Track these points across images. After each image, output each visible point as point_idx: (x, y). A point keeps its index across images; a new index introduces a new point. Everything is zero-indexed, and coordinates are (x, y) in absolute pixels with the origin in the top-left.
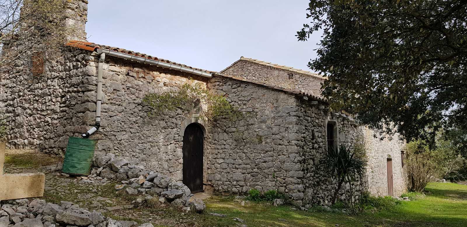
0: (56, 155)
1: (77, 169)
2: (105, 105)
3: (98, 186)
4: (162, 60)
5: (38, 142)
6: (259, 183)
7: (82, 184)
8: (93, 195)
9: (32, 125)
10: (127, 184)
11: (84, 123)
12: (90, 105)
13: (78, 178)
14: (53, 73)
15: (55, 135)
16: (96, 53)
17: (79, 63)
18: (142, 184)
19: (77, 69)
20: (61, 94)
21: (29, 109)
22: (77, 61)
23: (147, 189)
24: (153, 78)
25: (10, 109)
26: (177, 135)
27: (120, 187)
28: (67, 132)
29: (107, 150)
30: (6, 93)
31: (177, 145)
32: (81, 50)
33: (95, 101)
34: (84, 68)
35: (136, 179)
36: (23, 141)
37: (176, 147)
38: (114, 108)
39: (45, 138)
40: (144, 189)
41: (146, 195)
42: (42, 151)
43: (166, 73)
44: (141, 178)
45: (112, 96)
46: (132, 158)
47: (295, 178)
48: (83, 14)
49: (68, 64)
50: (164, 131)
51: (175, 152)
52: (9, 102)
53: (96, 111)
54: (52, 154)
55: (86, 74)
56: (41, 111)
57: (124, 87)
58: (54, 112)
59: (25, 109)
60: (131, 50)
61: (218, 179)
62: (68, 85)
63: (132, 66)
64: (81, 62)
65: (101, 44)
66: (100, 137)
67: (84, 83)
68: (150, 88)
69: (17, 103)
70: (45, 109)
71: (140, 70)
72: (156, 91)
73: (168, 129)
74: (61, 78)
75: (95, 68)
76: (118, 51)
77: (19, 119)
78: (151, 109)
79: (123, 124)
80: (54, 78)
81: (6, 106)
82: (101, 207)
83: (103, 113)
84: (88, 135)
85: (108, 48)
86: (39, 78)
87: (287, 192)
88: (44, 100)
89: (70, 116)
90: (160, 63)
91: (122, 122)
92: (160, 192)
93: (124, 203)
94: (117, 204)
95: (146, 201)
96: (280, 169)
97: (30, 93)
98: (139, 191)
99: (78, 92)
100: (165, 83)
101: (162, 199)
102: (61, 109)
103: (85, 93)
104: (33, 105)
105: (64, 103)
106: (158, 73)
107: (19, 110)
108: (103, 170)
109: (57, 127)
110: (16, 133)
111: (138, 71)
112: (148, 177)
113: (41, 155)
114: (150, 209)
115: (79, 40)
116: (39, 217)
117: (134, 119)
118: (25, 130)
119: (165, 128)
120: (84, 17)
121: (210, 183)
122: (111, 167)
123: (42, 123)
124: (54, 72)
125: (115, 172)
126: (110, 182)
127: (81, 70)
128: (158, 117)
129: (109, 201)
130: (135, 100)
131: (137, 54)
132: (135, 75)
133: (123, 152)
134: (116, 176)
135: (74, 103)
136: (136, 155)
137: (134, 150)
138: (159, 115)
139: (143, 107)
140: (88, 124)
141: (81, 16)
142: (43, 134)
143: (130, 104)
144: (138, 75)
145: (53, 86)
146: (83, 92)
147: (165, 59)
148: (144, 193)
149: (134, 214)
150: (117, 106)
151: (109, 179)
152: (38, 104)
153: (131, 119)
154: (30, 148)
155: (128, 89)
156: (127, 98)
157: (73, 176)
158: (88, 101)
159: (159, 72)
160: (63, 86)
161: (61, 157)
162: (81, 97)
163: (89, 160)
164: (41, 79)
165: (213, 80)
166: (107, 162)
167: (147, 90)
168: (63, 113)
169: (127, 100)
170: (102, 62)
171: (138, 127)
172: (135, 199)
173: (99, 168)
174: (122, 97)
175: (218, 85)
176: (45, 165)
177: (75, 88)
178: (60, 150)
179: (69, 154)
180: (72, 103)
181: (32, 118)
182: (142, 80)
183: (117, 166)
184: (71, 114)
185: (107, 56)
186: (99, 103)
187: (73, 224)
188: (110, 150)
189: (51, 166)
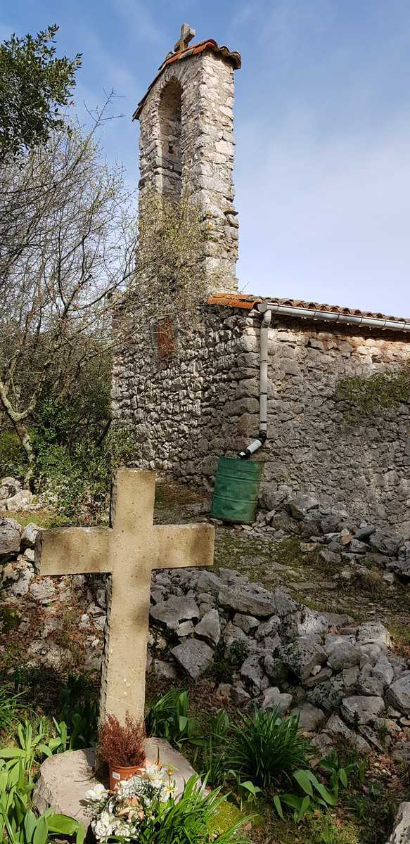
0: (199, 486)
1: (234, 511)
2: (273, 401)
3: (270, 543)
4: (369, 315)
5: (170, 465)
7: (244, 538)
8: (264, 559)
9: (160, 438)
10: (321, 542)
11: (241, 433)
12: (249, 402)
13: (236, 527)
14: (189, 351)
15: (196, 453)
16: (257, 312)
17: (230, 332)
18: (348, 545)
19: (226, 342)
20: (202, 386)
21: (155, 412)
22: (226, 327)
23: (357, 555)
24: (353, 349)
25: (128, 411)
26: (400, 454)
27: (310, 547)
28: (214, 448)
29: (280, 480)
30: (120, 386)
31: (402, 472)
32: (233, 309)
33: (257, 394)
34: (238, 340)
35: (335, 534)
36: (147, 463)
37: (399, 477)
38: (287, 405)
39: (181, 459)
40: (353, 554)
41: (356, 565)
42: (176, 480)
43: (375, 338)
44: (345, 533)
45: (284, 385)
46: (322, 495)
48: (231, 247)
49: (211, 334)
50: (375, 447)
51: (397, 485)
52: (124, 401)
53: (258, 413)
54: (191, 484)
55: (241, 350)
56: (172, 414)
57: (303, 367)
58: (193, 415)
59: (148, 411)
60: (314, 302)
62: (213, 370)
63: (314, 330)
64: (232, 330)
65: (264, 296)
66: (267, 457)
67: (239, 365)
68: (349, 368)
69: (137, 402)
70: (178, 411)
71: (331, 335)
72: (359, 372)
73: (383, 442)
74: (201, 359)
75: (255, 337)
76: (291, 305)
77: (141, 428)
78: (351, 406)
79: (303, 433)
80: (190, 360)
81: (121, 408)
82: (280, 581)
83: (270, 416)
84: (248, 454)
85: (275, 301)
86: (167, 360)
88: (176, 397)
89: (217, 421)
90: (366, 320)
91: (302, 430)
92: (384, 563)
93: (319, 577)
94: (308, 579)
95: (359, 577)
97: (155, 386)
98: (343, 558)
99: (229, 380)
100: (375, 356)
101: (389, 577)
102: (204, 410)
103: (241, 382)
104: (160, 405)
105: (208, 399)
106: (362, 339)
107: (140, 414)
108: (276, 516)
109: (197, 441)
110: (137, 450)
111: (326, 337)
112: (358, 533)
113: (175, 486)
114: (367, 592)
115: (226, 292)
116: (191, 595)
117: (322, 425)
118: (151, 446)
119: (377, 441)
120: (233, 251)
122: (290, 511)
123: (175, 433)
124: (191, 349)
125: (298, 519)
126: (290, 538)
127: (233, 343)
128: (363, 420)
129: (293, 572)
130: (322, 390)
131: (323, 307)
132: (320, 345)
133: (306, 484)
134: (300, 528)
135: (224, 400)
136: (328, 490)
137: (324, 480)
138: (365, 416)
139: (337, 402)
140: (248, 434)
141: (228, 251)
142: (177, 452)
143: (315, 398)
144: (325, 345)
145: (188, 372)
146: (238, 380)
147: (372, 312)
148: (353, 562)
149: (340, 600)
150: (292, 403)
151: (288, 532)
152: (167, 403)
153: (316, 425)
154: (159, 474)
155: (310, 371)
156: (309, 387)
157: (228, 524)
158: (246, 396)
159: (363, 336)
160: (205, 372)
161: (206, 490)
162: (235, 389)
163: (253, 497)
164: (171, 362)
166: (282, 502)
167: (343, 371)
168: (206, 417)
169: (308, 392)
170: (266, 327)
171: (329, 438)
172: (338, 572)
173: (270, 511)
174: (301, 386)
176: (183, 504)
177: (224, 373)
178: (204, 479)
179: (221, 485)
180: (220, 400)
181: (159, 426)
182: (333, 353)
183: (301, 510)
184: (219, 417)
185: (274, 314)
186: (264, 397)
187: (246, 611)
188: (283, 481)
189: (194, 505)
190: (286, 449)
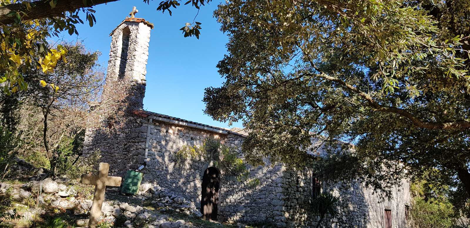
1: (130, 190)
2: (151, 151)
6: (255, 214)
7: (132, 199)
11: (137, 162)
12: (141, 151)
13: (130, 196)
15: (118, 169)
16: (148, 118)
17: (138, 124)
19: (136, 128)
20: (124, 143)
22: (136, 122)
24: (184, 134)
26: (198, 175)
28: (126, 167)
29: (149, 181)
30: (89, 140)
31: (198, 182)
32: (139, 116)
33: (145, 148)
34: (140, 128)
43: (193, 131)
44: (167, 198)
45: (155, 145)
47: (279, 211)
49: (130, 124)
51: (196, 187)
52: (90, 146)
53: (144, 155)
55: (141, 132)
56: (111, 153)
57: (164, 140)
58: (119, 154)
61: (227, 211)
62: (129, 138)
63: (170, 126)
66: (146, 172)
67: (139, 137)
68: (181, 141)
69: (96, 148)
70: (113, 152)
74: (125, 133)
75: (147, 127)
76: (161, 117)
81: (88, 149)
83: (149, 156)
84: (139, 170)
87: (274, 222)
88: (113, 147)
90: (190, 124)
96: (270, 204)
99: (135, 143)
100: (192, 137)
102: (124, 153)
105: (126, 149)
109: (119, 164)
111: (174, 129)
115: (138, 109)
120: (143, 94)
121: (222, 214)
122: (150, 191)
125: (153, 194)
127: (138, 129)
130: (171, 149)
132: (171, 132)
133: (160, 183)
135: (132, 150)
136: (168, 186)
137: (167, 182)
139: (175, 154)
140: (140, 163)
141: (141, 94)
143: (167, 151)
145: (119, 137)
146: (138, 142)
148: (168, 207)
150: (158, 152)
151: (149, 198)
153: (166, 161)
155: (166, 141)
157: (127, 195)
158: (140, 148)
160: (126, 138)
162: (137, 145)
165: (229, 136)
167: (179, 142)
168: (124, 156)
170: (150, 124)
173: (144, 191)
174: (162, 146)
175: (232, 140)
177: (133, 139)
179: (126, 181)
182: (176, 135)
183: (154, 190)
184: (129, 156)
186: (147, 150)
190: (154, 170)
